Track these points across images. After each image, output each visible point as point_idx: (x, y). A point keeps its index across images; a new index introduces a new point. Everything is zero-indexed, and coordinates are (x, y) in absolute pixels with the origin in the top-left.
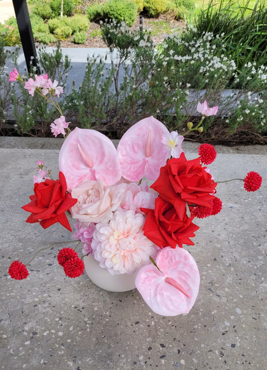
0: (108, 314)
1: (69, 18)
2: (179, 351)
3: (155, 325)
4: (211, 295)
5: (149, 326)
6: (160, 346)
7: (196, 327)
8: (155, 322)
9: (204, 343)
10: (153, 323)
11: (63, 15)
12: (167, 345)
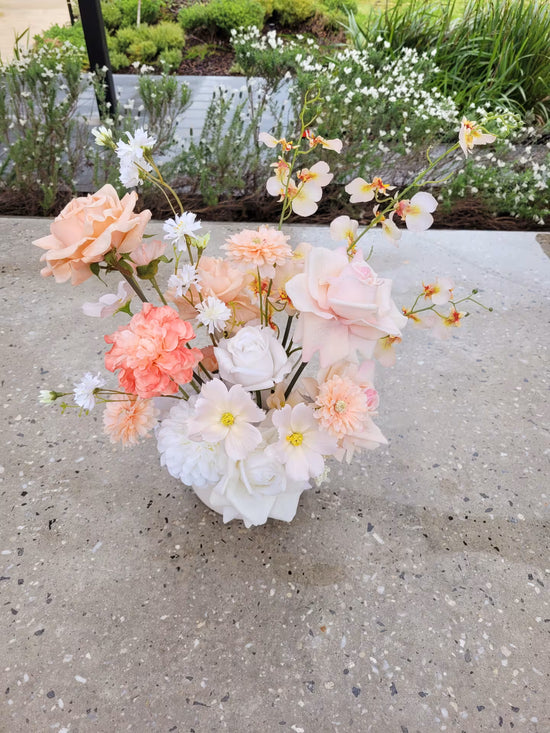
0: (387, 453)
1: (152, 27)
2: (511, 504)
3: (464, 468)
4: (535, 428)
5: (455, 470)
6: (480, 497)
7: (526, 471)
8: (463, 465)
9: (545, 493)
10: (460, 466)
11: (142, 22)
12: (490, 495)
